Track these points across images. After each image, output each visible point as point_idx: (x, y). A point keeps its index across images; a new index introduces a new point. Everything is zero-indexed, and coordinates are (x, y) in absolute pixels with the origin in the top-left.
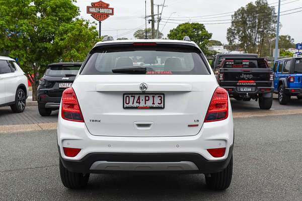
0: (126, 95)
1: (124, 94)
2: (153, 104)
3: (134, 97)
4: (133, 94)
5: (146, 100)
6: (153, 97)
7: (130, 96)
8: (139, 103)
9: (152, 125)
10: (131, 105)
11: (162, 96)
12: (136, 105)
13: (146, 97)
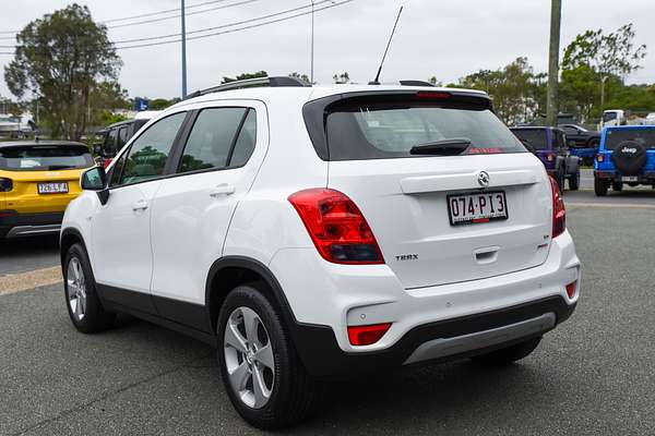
0: (452, 197)
1: (448, 198)
2: (493, 211)
3: (464, 200)
4: (461, 195)
5: (481, 206)
6: (491, 197)
7: (458, 198)
8: (473, 211)
9: (496, 254)
10: (461, 217)
11: (502, 195)
12: (469, 216)
13: (480, 198)
